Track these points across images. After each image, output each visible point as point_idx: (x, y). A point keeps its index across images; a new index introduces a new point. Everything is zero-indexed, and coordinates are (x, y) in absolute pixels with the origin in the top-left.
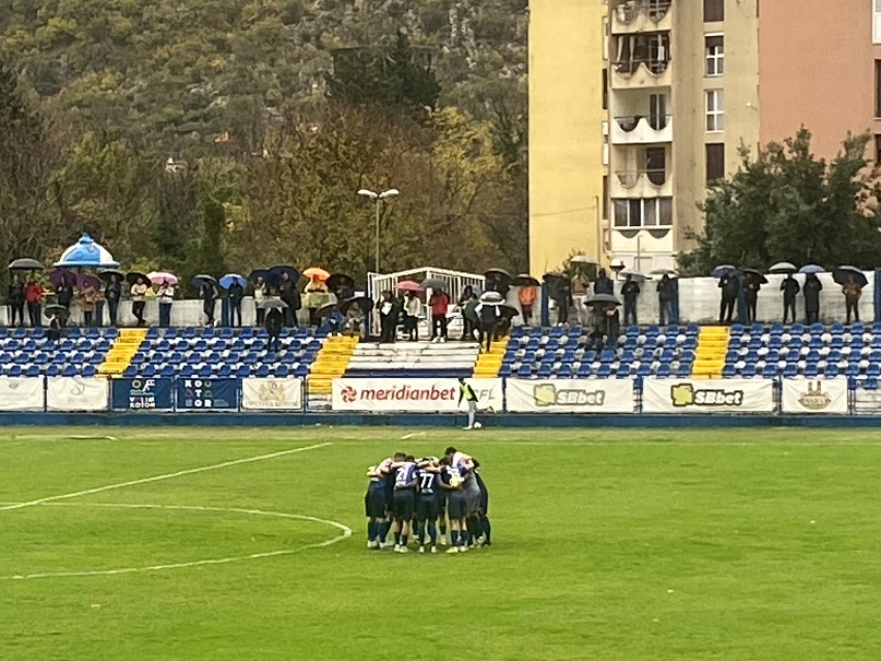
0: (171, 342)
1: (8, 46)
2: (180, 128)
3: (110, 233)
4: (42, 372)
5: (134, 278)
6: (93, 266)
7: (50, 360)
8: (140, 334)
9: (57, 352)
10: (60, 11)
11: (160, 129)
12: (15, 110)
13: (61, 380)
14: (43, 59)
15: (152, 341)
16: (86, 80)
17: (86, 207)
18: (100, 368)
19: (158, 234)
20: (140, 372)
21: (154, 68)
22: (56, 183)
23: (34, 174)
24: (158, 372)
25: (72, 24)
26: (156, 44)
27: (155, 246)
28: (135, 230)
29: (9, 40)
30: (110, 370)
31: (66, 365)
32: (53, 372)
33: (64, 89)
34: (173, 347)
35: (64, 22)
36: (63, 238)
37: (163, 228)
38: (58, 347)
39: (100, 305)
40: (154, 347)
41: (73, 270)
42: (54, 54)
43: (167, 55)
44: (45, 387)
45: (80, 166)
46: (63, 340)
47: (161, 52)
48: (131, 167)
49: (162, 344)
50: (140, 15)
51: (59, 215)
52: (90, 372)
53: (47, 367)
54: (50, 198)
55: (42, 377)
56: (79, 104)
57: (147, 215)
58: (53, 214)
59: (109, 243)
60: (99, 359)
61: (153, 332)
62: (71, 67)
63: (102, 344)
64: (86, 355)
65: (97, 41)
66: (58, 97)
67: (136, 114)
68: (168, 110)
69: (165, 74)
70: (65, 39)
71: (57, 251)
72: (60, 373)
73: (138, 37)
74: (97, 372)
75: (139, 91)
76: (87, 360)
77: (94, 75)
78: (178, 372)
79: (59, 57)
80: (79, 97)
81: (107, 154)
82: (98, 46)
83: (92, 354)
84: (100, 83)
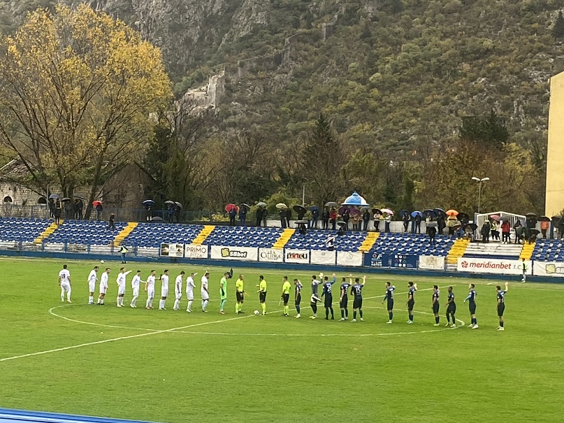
0: (389, 239)
1: (326, 112)
2: (396, 148)
3: (365, 192)
4: (335, 249)
5: (375, 211)
6: (358, 206)
7: (339, 244)
8: (377, 235)
9: (341, 241)
10: (348, 98)
11: (388, 149)
12: (328, 138)
13: (343, 252)
14: (339, 117)
15: (382, 238)
16: (357, 127)
17: (356, 180)
18: (359, 248)
19: (385, 193)
20: (376, 251)
21: (387, 122)
22: (344, 170)
23: (335, 166)
24: (384, 251)
25: (353, 103)
26: (388, 112)
27: (384, 198)
28: (376, 191)
29: (326, 109)
30: (364, 249)
31: (345, 246)
32: (340, 249)
33: (348, 130)
34: (390, 241)
35: (349, 102)
36: (346, 193)
37: (388, 190)
38: (342, 239)
39: (360, 222)
40: (382, 241)
41: (349, 207)
42: (345, 115)
43: (391, 117)
44: (336, 255)
45: (354, 163)
46: (345, 236)
47: (390, 116)
48: (375, 165)
49: (386, 239)
50: (381, 100)
51: (344, 183)
52: (355, 250)
53: (337, 247)
54: (341, 176)
55: (335, 251)
56: (354, 137)
57: (381, 184)
58: (342, 183)
59: (365, 196)
60: (359, 244)
61: (382, 234)
62: (351, 121)
63: (361, 238)
64: (354, 243)
65: (363, 110)
66: (345, 134)
67: (377, 142)
68: (391, 140)
69: (391, 125)
70: (349, 109)
71: (343, 198)
72: (343, 249)
73: (379, 110)
74: (358, 250)
75: (380, 132)
76: (354, 245)
77: (361, 125)
78: (392, 251)
79: (346, 117)
80: (354, 133)
81: (365, 158)
82: (363, 113)
83: (356, 242)
84: (363, 128)
